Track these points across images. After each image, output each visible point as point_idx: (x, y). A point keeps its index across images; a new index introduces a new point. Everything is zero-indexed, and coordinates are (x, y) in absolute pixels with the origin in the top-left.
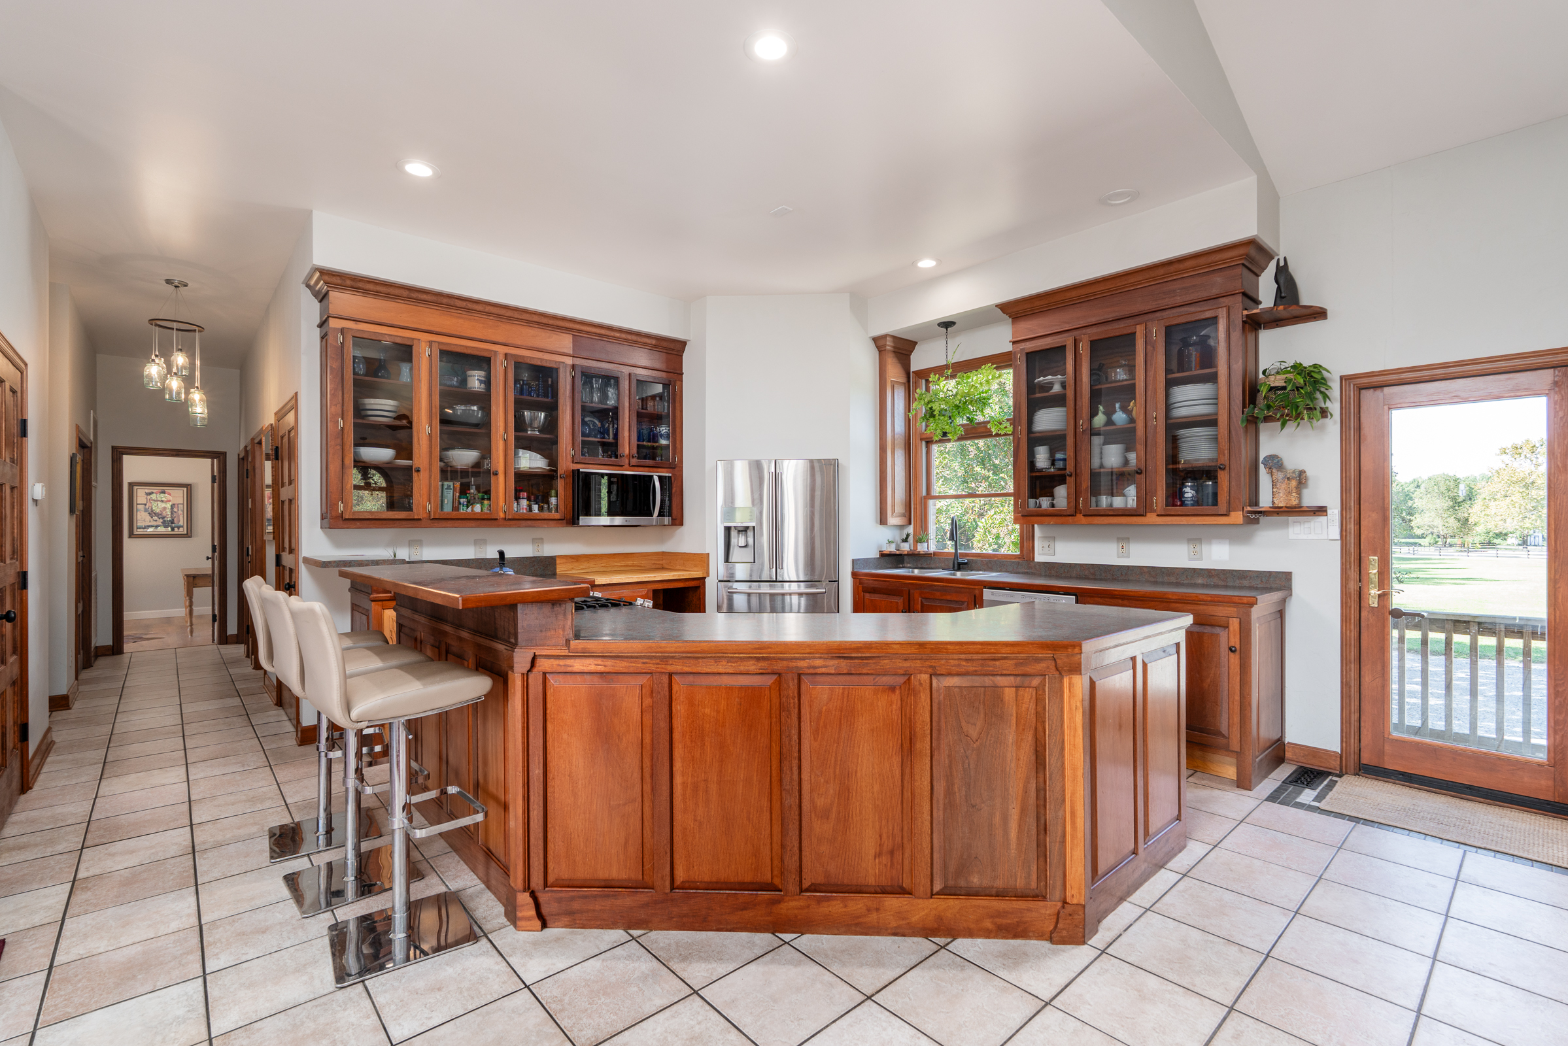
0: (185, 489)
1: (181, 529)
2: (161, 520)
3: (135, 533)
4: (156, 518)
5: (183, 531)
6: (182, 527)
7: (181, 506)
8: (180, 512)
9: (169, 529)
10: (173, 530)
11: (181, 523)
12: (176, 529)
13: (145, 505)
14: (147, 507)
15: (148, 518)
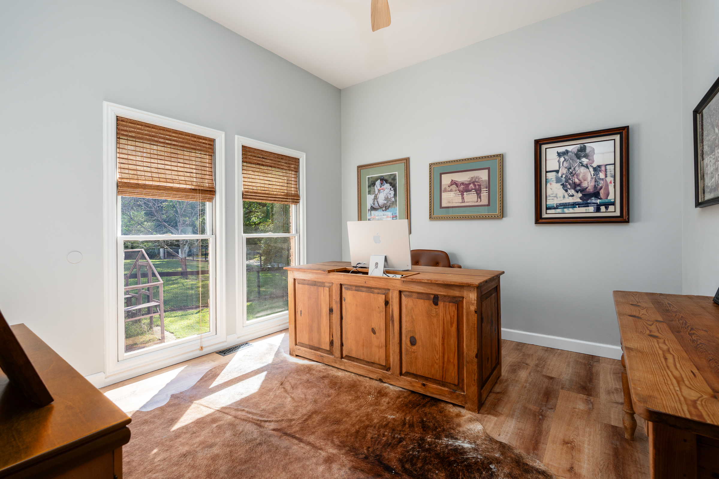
0: (617, 137)
1: (611, 208)
2: (580, 195)
3: (545, 216)
4: (572, 192)
5: (615, 211)
6: (613, 204)
7: (610, 168)
8: (609, 179)
9: (591, 209)
10: (598, 210)
11: (611, 197)
12: (603, 208)
13: (557, 172)
14: (560, 175)
15: (561, 192)
